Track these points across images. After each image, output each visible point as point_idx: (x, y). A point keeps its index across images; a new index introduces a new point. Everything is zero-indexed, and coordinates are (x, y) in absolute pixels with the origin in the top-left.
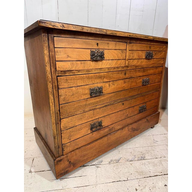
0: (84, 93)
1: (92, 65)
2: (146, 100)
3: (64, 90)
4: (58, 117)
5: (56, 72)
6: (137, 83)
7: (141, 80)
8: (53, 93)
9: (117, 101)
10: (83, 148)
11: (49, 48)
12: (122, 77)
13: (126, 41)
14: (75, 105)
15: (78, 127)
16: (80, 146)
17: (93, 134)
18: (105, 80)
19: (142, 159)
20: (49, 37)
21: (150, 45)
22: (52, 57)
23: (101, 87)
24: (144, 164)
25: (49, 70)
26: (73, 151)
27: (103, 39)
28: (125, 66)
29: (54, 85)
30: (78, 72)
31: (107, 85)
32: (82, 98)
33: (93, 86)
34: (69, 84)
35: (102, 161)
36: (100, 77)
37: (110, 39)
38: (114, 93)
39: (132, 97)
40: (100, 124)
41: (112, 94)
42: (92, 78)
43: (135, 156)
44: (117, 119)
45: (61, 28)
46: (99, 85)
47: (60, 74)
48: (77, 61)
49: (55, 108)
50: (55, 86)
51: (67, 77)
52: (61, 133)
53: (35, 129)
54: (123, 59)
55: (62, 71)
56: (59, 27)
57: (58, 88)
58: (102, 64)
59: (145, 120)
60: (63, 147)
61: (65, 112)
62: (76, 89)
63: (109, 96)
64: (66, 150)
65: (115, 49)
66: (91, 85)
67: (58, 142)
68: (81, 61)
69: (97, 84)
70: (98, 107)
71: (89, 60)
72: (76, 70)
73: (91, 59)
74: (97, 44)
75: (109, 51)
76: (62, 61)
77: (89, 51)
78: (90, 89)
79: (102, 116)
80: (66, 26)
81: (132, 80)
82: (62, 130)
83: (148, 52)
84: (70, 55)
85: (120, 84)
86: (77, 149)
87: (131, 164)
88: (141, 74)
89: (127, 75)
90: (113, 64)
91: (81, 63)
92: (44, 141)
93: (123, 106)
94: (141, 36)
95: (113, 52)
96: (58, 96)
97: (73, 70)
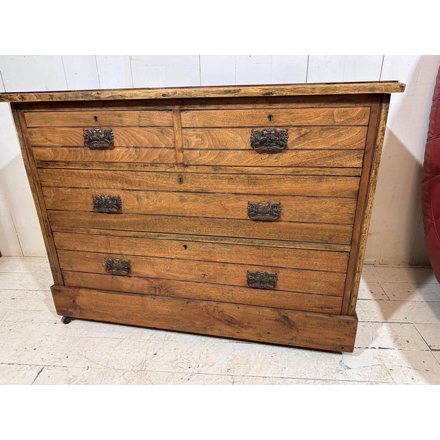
5: (35, 162)
7: (244, 204)
8: (36, 190)
11: (21, 128)
12: (170, 186)
13: (170, 107)
15: (81, 254)
16: (90, 286)
17: (113, 278)
20: (19, 113)
22: (27, 141)
23: (114, 197)
28: (177, 164)
30: (66, 164)
31: (132, 196)
32: (81, 209)
34: (54, 181)
36: (112, 179)
38: (153, 216)
41: (149, 218)
45: (20, 101)
47: (40, 165)
48: (62, 147)
50: (37, 181)
52: (57, 252)
54: (166, 148)
55: (42, 161)
56: (17, 99)
57: (41, 185)
60: (62, 274)
62: (68, 191)
64: (69, 281)
67: (53, 262)
68: (69, 147)
72: (63, 162)
73: (85, 144)
74: (95, 118)
76: (40, 146)
77: (81, 131)
78: (93, 197)
80: (26, 97)
81: (209, 198)
82: (56, 247)
83: (262, 130)
89: (187, 184)
90: (141, 157)
91: (70, 151)
93: (185, 252)
95: (134, 131)
96: (42, 196)
97: (58, 161)
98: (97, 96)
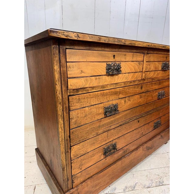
0: (98, 112)
1: (108, 80)
2: (161, 115)
3: (76, 111)
4: (67, 144)
5: (67, 91)
6: (153, 97)
7: (157, 93)
8: (64, 116)
9: (132, 119)
10: (95, 177)
11: (60, 62)
12: (138, 91)
13: (144, 52)
14: (87, 128)
15: (89, 154)
16: (92, 175)
17: (106, 159)
18: (121, 96)
19: (161, 184)
20: (61, 49)
21: (167, 55)
22: (64, 74)
23: (116, 104)
24: (164, 191)
25: (59, 89)
26: (84, 181)
27: (120, 50)
28: (142, 79)
29: (64, 106)
30: (92, 89)
31: (123, 101)
32: (96, 119)
33: (107, 105)
34: (81, 104)
35: (115, 189)
36: (116, 93)
37: (127, 50)
38: (129, 110)
39: (148, 113)
40: (114, 147)
41: (128, 111)
42: (107, 94)
43: (152, 180)
44: (132, 139)
45: (76, 39)
46: (114, 102)
47: (72, 93)
48: (91, 76)
49: (64, 134)
50: (66, 107)
51: (80, 96)
52: (71, 163)
53: (37, 150)
54: (140, 72)
55: (74, 90)
56: (73, 37)
57: (69, 110)
58: (118, 79)
59: (160, 136)
60: (73, 179)
61: (76, 137)
62: (90, 109)
63: (124, 114)
64: (77, 182)
65: (132, 61)
66: (106, 103)
67: (67, 173)
68: (95, 76)
69: (113, 101)
70: (112, 127)
71: (104, 75)
72: (90, 87)
73: (107, 73)
74: (114, 56)
75: (126, 64)
76: (75, 78)
77: (105, 65)
78: (105, 108)
79: (116, 137)
80: (81, 36)
81: (148, 94)
82: (72, 159)
83: (165, 62)
84: (84, 71)
85: (136, 100)
86: (88, 178)
87: (149, 192)
88: (156, 87)
89: (143, 89)
90: (130, 78)
91: (96, 79)
92: (48, 167)
93: (138, 124)
94: (159, 46)
95: (130, 64)
96: (68, 119)
97: (87, 88)
98: (124, 42)
